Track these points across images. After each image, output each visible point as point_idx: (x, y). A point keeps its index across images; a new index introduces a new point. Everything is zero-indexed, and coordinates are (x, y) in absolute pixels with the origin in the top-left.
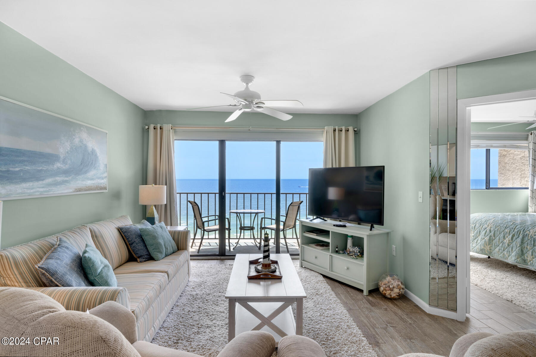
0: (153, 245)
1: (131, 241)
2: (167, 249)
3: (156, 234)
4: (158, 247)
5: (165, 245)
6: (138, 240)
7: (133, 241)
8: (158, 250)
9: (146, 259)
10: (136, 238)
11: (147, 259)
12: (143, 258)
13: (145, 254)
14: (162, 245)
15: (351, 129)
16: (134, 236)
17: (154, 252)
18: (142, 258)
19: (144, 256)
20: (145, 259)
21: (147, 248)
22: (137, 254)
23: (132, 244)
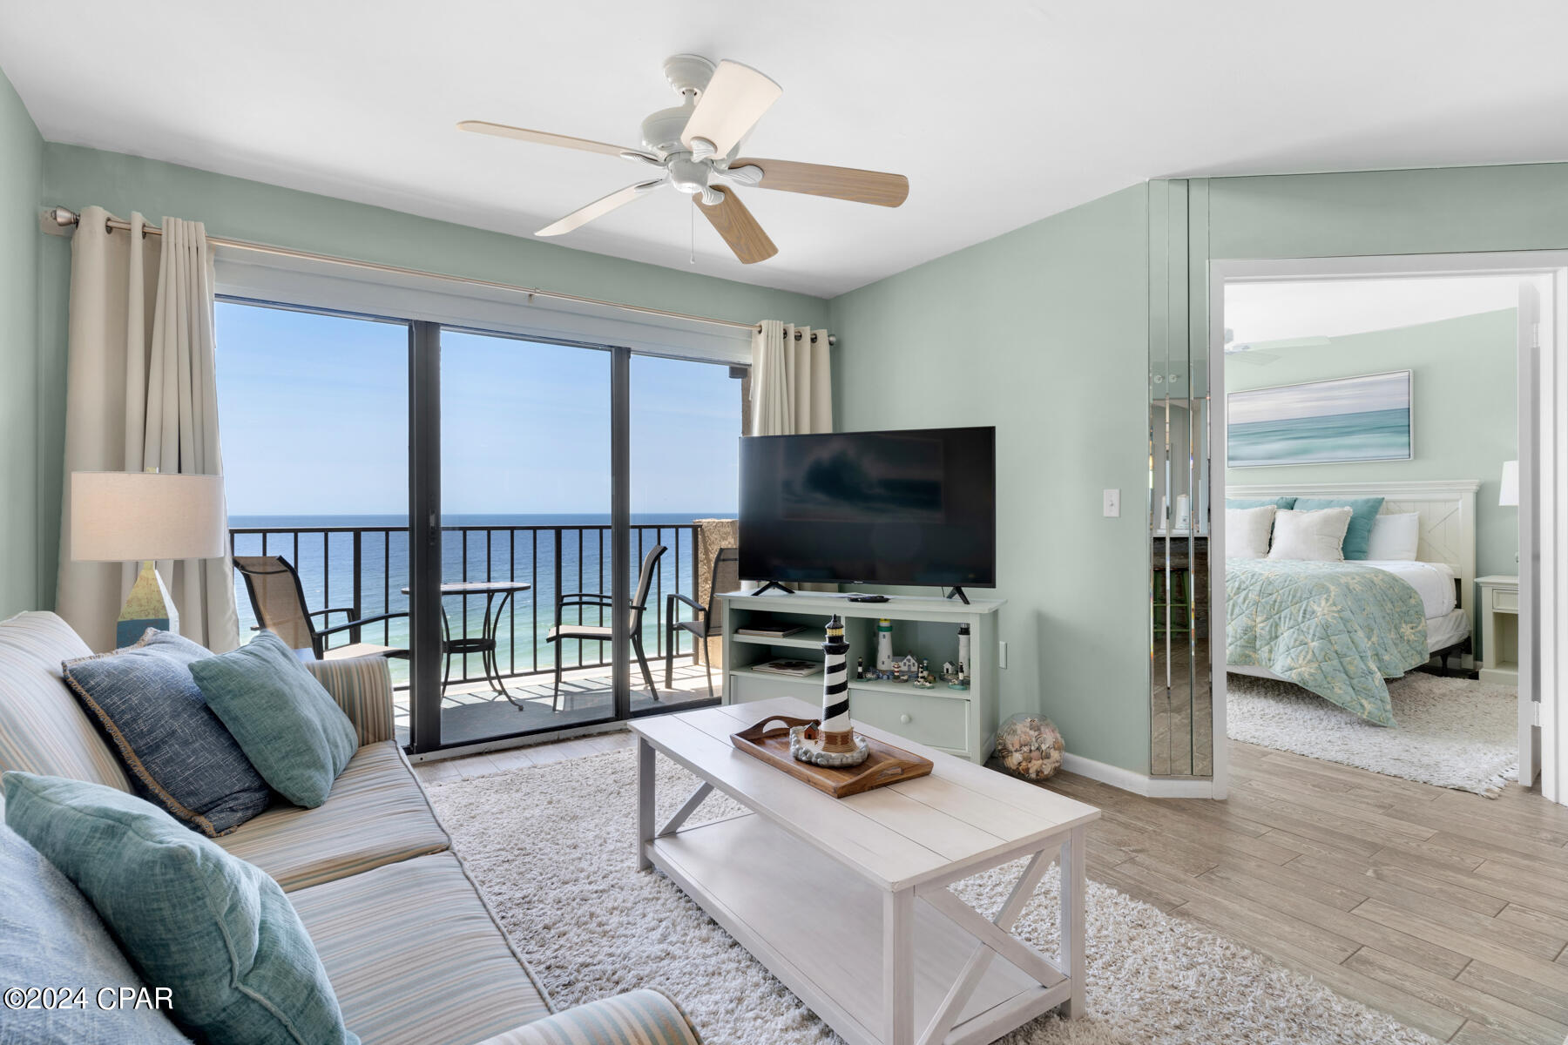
0: (278, 737)
1: (150, 732)
2: (337, 746)
3: (280, 684)
4: (300, 744)
5: (325, 731)
6: (189, 724)
7: (160, 733)
8: (307, 758)
9: (247, 808)
10: (175, 715)
11: (250, 812)
12: (232, 810)
13: (237, 788)
14: (318, 729)
15: (823, 335)
16: (166, 707)
17: (292, 767)
18: (222, 811)
19: (236, 799)
20: (239, 814)
21: (244, 758)
22: (191, 794)
23: (155, 748)
